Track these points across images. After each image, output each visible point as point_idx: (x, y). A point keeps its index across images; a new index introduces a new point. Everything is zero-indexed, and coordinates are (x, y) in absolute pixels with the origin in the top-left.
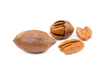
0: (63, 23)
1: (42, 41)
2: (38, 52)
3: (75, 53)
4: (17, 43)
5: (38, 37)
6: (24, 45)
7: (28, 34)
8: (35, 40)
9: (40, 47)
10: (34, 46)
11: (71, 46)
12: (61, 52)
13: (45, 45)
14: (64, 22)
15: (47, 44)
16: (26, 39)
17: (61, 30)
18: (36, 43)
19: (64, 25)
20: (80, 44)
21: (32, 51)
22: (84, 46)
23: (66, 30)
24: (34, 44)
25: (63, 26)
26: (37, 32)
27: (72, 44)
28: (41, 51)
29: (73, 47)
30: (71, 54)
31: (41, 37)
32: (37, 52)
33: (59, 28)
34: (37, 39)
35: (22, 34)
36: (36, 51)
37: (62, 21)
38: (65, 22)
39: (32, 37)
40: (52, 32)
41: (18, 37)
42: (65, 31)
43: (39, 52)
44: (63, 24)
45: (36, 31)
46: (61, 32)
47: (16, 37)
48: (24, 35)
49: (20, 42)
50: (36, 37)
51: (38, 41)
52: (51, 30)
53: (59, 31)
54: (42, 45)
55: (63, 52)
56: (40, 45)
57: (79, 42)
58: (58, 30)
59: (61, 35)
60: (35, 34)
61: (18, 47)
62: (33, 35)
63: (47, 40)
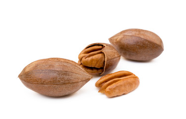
0: (100, 47)
1: (67, 77)
2: (61, 95)
3: (124, 94)
4: (25, 81)
5: (61, 70)
6: (38, 84)
7: (44, 64)
8: (55, 75)
9: (64, 86)
10: (55, 86)
11: (118, 83)
12: (100, 93)
13: (73, 83)
14: (102, 46)
15: (76, 80)
16: (41, 73)
17: (97, 61)
18: (58, 79)
19: (103, 51)
20: (132, 79)
21: (51, 93)
22: (139, 82)
23: (106, 60)
24: (54, 82)
25: (101, 53)
26: (59, 61)
27: (118, 80)
28: (67, 93)
29: (121, 86)
30: (117, 96)
31: (66, 70)
32: (59, 95)
33: (94, 57)
34: (59, 72)
35: (34, 65)
36: (57, 94)
37: (98, 45)
38: (104, 45)
39: (51, 69)
40: (82, 64)
41: (27, 70)
42: (104, 61)
43: (64, 94)
44: (101, 49)
45: (57, 59)
46: (97, 63)
47: (24, 69)
48: (36, 66)
49: (31, 78)
50: (58, 70)
51: (62, 77)
52: (81, 60)
53: (93, 62)
54: (69, 83)
55: (104, 93)
56: (64, 84)
57: (130, 76)
58: (92, 60)
59: (97, 69)
60: (57, 64)
61: (28, 86)
62: (53, 66)
63: (77, 75)
